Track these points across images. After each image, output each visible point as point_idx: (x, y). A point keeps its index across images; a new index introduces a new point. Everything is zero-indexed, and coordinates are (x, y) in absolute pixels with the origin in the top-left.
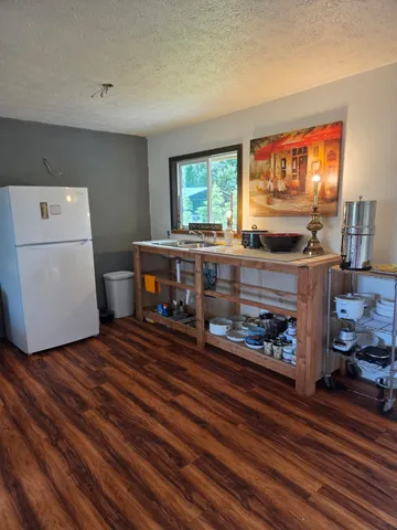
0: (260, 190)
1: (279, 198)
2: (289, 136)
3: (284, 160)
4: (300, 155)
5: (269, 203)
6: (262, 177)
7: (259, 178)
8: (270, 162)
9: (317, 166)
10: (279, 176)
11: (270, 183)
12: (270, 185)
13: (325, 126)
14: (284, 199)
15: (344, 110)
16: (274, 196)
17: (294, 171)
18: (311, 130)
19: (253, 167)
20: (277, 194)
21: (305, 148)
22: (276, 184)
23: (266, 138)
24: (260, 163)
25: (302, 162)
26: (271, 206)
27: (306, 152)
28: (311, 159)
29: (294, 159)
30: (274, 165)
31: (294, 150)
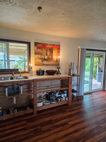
0: (39, 58)
1: (46, 61)
2: (48, 45)
3: (47, 51)
4: (51, 50)
5: (42, 62)
6: (40, 54)
7: (38, 54)
8: (42, 50)
9: (55, 54)
10: (45, 55)
11: (42, 56)
12: (43, 57)
13: (57, 45)
14: (47, 61)
15: (60, 43)
16: (44, 60)
17: (50, 54)
18: (54, 45)
19: (36, 51)
20: (44, 59)
21: (52, 49)
22: (44, 57)
23: (41, 43)
24: (39, 50)
25: (52, 52)
26: (43, 63)
27: (53, 50)
28: (54, 52)
29: (49, 51)
30: (44, 51)
31: (50, 49)
